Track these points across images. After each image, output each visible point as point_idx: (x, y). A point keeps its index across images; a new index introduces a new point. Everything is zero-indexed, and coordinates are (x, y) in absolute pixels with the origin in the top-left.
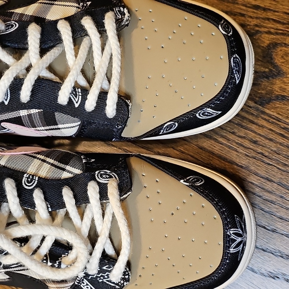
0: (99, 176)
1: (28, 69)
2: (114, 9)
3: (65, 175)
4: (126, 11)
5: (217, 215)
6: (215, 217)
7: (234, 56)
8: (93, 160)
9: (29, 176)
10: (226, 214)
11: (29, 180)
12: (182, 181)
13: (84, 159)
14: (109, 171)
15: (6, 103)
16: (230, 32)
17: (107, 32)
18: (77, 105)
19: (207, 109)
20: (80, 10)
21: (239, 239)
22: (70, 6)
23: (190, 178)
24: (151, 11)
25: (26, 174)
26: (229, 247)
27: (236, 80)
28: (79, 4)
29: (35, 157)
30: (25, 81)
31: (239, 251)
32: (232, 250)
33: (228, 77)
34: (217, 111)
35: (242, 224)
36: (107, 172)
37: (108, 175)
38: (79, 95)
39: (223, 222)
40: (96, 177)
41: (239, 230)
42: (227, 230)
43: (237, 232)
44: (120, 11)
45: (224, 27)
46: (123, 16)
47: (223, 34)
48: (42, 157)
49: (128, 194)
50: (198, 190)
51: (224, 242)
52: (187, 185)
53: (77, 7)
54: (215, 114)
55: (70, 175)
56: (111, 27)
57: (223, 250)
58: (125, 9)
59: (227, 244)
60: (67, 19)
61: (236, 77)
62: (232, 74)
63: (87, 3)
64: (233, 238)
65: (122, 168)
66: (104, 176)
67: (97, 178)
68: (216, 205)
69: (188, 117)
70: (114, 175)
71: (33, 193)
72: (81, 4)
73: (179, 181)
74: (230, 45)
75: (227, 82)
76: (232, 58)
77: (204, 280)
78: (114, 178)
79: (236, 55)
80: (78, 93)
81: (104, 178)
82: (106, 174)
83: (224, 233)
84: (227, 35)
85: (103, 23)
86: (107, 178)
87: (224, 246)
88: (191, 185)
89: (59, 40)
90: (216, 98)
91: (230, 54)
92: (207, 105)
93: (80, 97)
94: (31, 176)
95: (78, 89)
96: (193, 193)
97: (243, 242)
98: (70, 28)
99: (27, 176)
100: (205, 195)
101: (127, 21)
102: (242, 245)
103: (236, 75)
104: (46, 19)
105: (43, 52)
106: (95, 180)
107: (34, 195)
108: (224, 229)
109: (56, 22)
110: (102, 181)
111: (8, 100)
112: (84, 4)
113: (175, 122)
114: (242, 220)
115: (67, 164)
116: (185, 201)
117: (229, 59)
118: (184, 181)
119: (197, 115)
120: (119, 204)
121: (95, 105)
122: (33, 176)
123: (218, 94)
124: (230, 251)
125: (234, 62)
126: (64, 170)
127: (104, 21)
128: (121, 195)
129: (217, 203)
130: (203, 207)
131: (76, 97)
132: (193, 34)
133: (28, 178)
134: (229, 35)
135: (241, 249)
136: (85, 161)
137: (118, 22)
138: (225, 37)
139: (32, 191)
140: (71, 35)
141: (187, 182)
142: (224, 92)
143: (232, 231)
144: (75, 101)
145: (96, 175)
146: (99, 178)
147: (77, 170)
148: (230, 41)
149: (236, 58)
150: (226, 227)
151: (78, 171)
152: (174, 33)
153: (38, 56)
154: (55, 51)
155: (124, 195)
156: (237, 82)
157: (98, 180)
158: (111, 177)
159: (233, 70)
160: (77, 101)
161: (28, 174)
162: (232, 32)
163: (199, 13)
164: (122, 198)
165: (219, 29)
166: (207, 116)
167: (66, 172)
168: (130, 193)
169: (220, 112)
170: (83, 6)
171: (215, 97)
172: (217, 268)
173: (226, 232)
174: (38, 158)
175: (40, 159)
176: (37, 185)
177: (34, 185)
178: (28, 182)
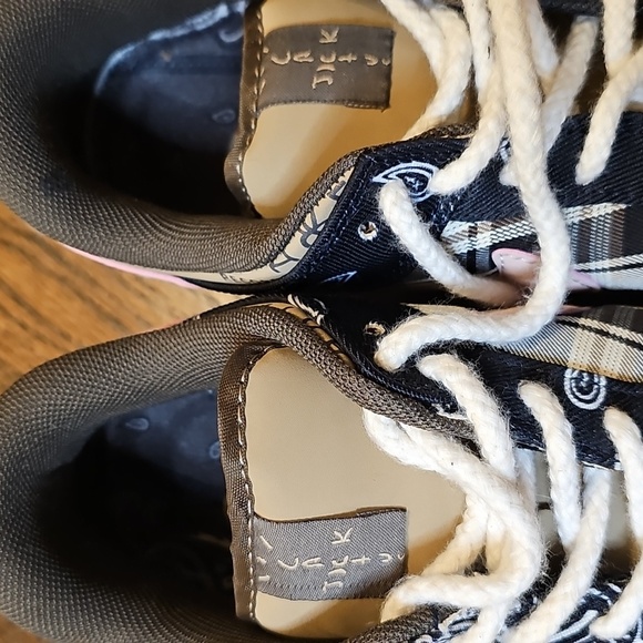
9: (579, 375)
11: (583, 384)
25: (569, 371)
29: (576, 325)
71: (600, 421)
94: (584, 375)
99: (574, 375)
133: (578, 380)
139: (599, 413)
161: (574, 370)
174: (584, 327)
175: (590, 329)
176: (606, 398)
177: (601, 399)
178: (581, 390)
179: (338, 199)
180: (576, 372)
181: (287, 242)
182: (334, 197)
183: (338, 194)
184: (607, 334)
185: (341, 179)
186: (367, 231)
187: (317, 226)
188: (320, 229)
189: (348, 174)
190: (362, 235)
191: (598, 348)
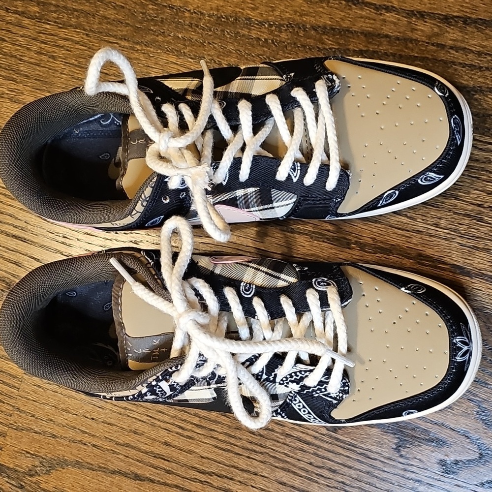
0: (317, 284)
1: (243, 149)
2: (322, 77)
3: (281, 284)
4: (335, 77)
5: (442, 323)
6: (440, 325)
7: (454, 117)
8: (306, 268)
9: (246, 284)
10: (451, 321)
11: (247, 288)
12: (403, 289)
13: (297, 267)
14: (326, 279)
15: (224, 183)
16: (446, 93)
17: (320, 100)
18: (295, 180)
19: (430, 174)
20: (284, 83)
21: (465, 348)
22: (273, 79)
23: (411, 286)
24: (360, 77)
25: (243, 283)
26: (456, 355)
27: (457, 141)
28: (282, 77)
29: (248, 266)
30: (243, 160)
31: (466, 360)
32: (459, 359)
33: (449, 138)
34: (440, 175)
35: (468, 333)
36: (324, 280)
37: (326, 282)
38: (298, 169)
39: (448, 330)
40: (314, 284)
41: (465, 338)
42: (453, 337)
43: (463, 340)
44: (328, 78)
45: (439, 89)
46: (333, 83)
47: (439, 95)
48: (255, 266)
49: (349, 301)
50: (420, 297)
51: (450, 350)
52: (408, 293)
53: (281, 80)
54: (437, 178)
55: (286, 284)
56: (324, 95)
57: (450, 359)
58: (334, 76)
59: (453, 352)
60: (274, 92)
61: (457, 138)
62: (453, 136)
63: (290, 74)
64: (460, 346)
65: (339, 275)
66: (322, 284)
67: (315, 286)
68: (440, 313)
69: (410, 183)
70: (332, 282)
71: (252, 302)
72: (284, 76)
73: (400, 289)
74: (449, 106)
75: (449, 144)
76: (452, 119)
77: (429, 392)
78: (332, 285)
79: (455, 115)
80: (296, 167)
81: (322, 286)
82: (323, 281)
83: (450, 341)
84: (444, 97)
85: (315, 93)
86: (325, 285)
87: (450, 355)
88: (413, 293)
89: (269, 114)
90: (439, 160)
91: (450, 115)
92: (429, 169)
93: (299, 171)
94: (248, 285)
95: (297, 163)
96: (415, 301)
97: (469, 352)
98: (279, 101)
99: (244, 285)
100: (429, 303)
101: (338, 87)
102: (468, 355)
103: (457, 136)
104: (251, 94)
105: (256, 129)
106: (314, 288)
107: (254, 303)
108: (449, 337)
109: (264, 96)
110: (321, 288)
111: (226, 181)
112: (287, 76)
113: (396, 190)
114: (467, 329)
115: (281, 272)
116: (407, 310)
117: (449, 120)
118: (406, 289)
119: (419, 181)
120: (340, 310)
121: (315, 178)
122: (250, 284)
123: (441, 156)
124: (457, 360)
125: (454, 123)
126: (279, 278)
127: (314, 90)
128: (342, 303)
129: (441, 310)
130: (427, 315)
131: (295, 172)
132: (408, 97)
133: (245, 286)
134: (446, 96)
135: (467, 358)
136: (299, 269)
137: (331, 89)
138: (442, 98)
139: (251, 299)
140: (281, 109)
141: (409, 290)
142: (446, 154)
143: (458, 339)
144: (294, 175)
145: (313, 283)
146: (316, 285)
147: (292, 278)
148: (447, 102)
149: (456, 118)
150: (452, 335)
151: (293, 280)
152: (388, 98)
153: (252, 134)
154: (266, 129)
155: (345, 302)
156: (459, 143)
157: (316, 287)
158: (329, 284)
159: (453, 131)
160: (295, 175)
161: (245, 282)
162: (448, 93)
163: (412, 77)
164: (343, 305)
165: (435, 91)
166: (429, 181)
167: (281, 281)
168: (350, 300)
169: (442, 177)
170: (287, 78)
171: (437, 160)
172: (443, 379)
173: (453, 340)
174: (251, 267)
175: (253, 268)
176: (254, 293)
177: (252, 293)
178: (246, 290)
179: (153, 187)
180: (245, 283)
181: (136, 205)
182: (151, 187)
183: (153, 185)
184: (258, 270)
185: (153, 180)
186: (166, 200)
187: (146, 198)
188: (148, 199)
189: (155, 178)
190: (164, 201)
191: (255, 275)
